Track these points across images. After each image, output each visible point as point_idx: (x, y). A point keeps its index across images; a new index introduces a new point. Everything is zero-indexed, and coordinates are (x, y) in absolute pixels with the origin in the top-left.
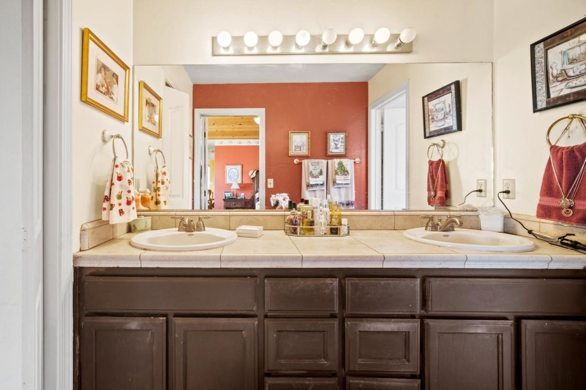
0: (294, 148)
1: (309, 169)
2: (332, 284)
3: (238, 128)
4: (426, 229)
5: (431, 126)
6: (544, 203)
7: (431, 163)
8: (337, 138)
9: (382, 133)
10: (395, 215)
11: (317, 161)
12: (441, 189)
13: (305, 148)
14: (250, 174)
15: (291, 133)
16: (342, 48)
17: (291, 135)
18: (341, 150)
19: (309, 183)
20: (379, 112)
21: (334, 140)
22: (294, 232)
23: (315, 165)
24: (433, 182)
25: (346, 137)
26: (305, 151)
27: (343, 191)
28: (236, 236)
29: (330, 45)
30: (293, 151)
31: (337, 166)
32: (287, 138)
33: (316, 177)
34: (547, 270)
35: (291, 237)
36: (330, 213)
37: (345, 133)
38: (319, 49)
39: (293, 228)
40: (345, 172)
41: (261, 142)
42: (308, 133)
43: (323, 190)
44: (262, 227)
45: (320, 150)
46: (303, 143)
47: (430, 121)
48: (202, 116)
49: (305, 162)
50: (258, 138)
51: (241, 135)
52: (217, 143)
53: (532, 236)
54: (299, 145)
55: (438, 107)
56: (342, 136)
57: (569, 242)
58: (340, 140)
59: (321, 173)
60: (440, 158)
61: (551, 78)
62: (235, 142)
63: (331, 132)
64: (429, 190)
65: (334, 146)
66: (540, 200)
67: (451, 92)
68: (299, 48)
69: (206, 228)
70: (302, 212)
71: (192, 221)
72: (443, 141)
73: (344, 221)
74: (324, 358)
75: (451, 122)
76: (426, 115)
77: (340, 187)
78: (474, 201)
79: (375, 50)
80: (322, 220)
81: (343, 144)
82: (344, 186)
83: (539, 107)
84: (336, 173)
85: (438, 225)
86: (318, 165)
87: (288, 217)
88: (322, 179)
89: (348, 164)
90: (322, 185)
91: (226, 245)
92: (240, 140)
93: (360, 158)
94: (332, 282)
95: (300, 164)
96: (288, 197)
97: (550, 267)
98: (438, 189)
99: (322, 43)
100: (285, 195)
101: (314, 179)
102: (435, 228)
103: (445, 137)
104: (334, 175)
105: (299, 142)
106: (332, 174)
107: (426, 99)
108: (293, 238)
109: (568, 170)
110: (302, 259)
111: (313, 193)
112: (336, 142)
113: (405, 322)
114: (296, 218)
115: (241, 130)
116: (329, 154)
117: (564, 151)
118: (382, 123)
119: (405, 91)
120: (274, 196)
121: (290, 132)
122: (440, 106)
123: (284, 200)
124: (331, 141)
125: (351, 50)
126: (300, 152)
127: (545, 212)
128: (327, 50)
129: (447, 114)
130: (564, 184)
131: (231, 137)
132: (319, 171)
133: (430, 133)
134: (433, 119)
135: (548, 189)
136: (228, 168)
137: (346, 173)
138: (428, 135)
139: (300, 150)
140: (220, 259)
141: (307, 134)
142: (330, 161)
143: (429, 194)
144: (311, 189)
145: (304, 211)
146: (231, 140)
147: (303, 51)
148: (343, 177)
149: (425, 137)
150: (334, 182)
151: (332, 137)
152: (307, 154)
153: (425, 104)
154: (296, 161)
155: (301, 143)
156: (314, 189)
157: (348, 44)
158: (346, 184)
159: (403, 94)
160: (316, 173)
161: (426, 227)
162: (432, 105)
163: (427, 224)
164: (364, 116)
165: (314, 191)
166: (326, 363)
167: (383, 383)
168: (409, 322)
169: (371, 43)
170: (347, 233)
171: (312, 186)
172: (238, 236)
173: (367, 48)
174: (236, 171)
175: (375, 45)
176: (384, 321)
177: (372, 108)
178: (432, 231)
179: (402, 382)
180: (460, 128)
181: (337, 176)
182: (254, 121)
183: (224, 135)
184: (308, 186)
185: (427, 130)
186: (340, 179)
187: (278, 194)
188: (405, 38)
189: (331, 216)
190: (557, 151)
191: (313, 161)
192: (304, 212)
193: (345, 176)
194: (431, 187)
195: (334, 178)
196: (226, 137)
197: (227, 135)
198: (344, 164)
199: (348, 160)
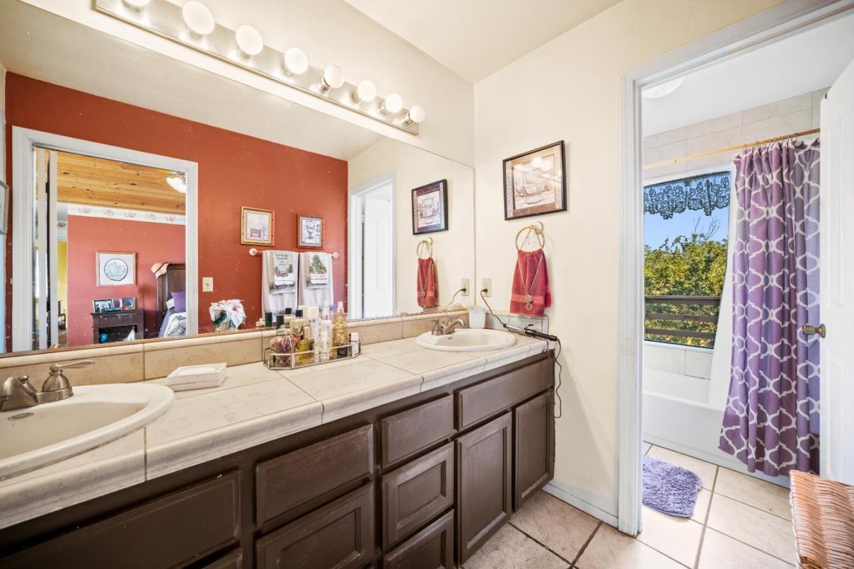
0: (249, 232)
1: (273, 264)
2: (365, 434)
3: (128, 190)
4: (433, 334)
5: (419, 222)
6: (515, 300)
7: (421, 261)
8: (311, 225)
9: (363, 225)
10: (403, 321)
11: (284, 252)
12: (432, 289)
13: (267, 233)
14: (154, 269)
15: (245, 209)
16: (345, 100)
17: (244, 212)
18: (316, 241)
19: (273, 283)
20: (359, 200)
21: (307, 227)
22: (286, 363)
23: (281, 259)
24: (424, 282)
25: (323, 225)
26: (266, 238)
27: (319, 293)
28: (170, 391)
29: (333, 89)
30: (249, 237)
31: (311, 261)
32: (239, 216)
33: (283, 275)
34: (528, 358)
35: (280, 372)
36: (332, 326)
37: (321, 220)
38: (315, 88)
39: (281, 357)
40: (322, 269)
41: (190, 220)
42: (272, 212)
43: (293, 293)
44: (225, 364)
45: (288, 238)
46: (263, 226)
47: (419, 217)
48: (37, 145)
49: (267, 254)
50: (184, 214)
51: (133, 203)
52: (75, 209)
53: (506, 329)
54: (258, 228)
55: (426, 203)
56: (318, 222)
57: (530, 332)
58: (316, 228)
59: (290, 270)
60: (429, 256)
61: (516, 193)
62: (120, 214)
63: (303, 216)
64: (419, 290)
65: (308, 235)
66: (512, 297)
67: (439, 190)
68: (287, 76)
69: (75, 389)
70: (294, 329)
71: (23, 380)
72: (430, 238)
73: (355, 336)
74: (356, 549)
75: (438, 220)
76: (415, 211)
77: (315, 289)
78: (461, 300)
79: (381, 117)
80: (323, 339)
81: (319, 233)
82: (321, 287)
83: (509, 217)
84: (311, 270)
85: (443, 327)
86: (286, 258)
87: (273, 341)
88: (291, 278)
89: (326, 259)
90: (293, 285)
91: (149, 423)
92: (131, 211)
93: (339, 252)
94: (366, 432)
95: (259, 256)
96: (241, 305)
97: (529, 356)
98: (429, 289)
99: (320, 82)
100: (237, 302)
101: (280, 278)
102: (440, 331)
103: (433, 236)
104: (308, 272)
105: (257, 224)
106: (306, 272)
107: (415, 192)
108: (286, 373)
109: (530, 271)
110: (323, 410)
111: (279, 297)
112: (310, 230)
113: (442, 451)
114: (288, 340)
115: (134, 194)
116: (301, 244)
117: (528, 255)
118: (363, 214)
119: (391, 180)
120: (216, 304)
121: (242, 207)
122: (429, 202)
123: (235, 309)
124: (303, 227)
125: (356, 107)
126: (259, 239)
127: (517, 307)
128: (326, 95)
129: (436, 212)
130: (527, 283)
131: (112, 203)
132: (288, 267)
133: (419, 229)
134: (421, 215)
135: (517, 289)
136: (103, 258)
137: (323, 271)
138: (416, 231)
139: (260, 236)
140: (145, 462)
141: (270, 214)
142: (302, 254)
143: (419, 294)
144: (276, 292)
145: (297, 327)
146: (111, 209)
147: (291, 81)
148: (319, 276)
149: (414, 234)
150: (308, 282)
151: (305, 223)
152: (269, 242)
153: (415, 198)
154: (252, 251)
155: (261, 226)
156: (281, 291)
157: (354, 97)
158: (323, 284)
159: (390, 183)
160: (283, 269)
161: (433, 331)
162: (421, 199)
163: (434, 328)
164: (343, 201)
165: (281, 294)
166: (359, 555)
167: (423, 537)
168: (444, 449)
169: (380, 107)
170: (358, 352)
171: (278, 287)
172: (175, 392)
173: (373, 111)
174: (122, 264)
175: (384, 113)
176: (424, 460)
177: (353, 194)
178: (438, 335)
179: (439, 523)
180: (446, 228)
181: (312, 274)
182: (166, 183)
183: (91, 197)
184: (272, 287)
185: (415, 226)
186: (315, 278)
187: (223, 301)
188: (415, 114)
189: (334, 330)
190: (523, 255)
191: (279, 252)
192: (297, 329)
193: (322, 275)
194: (422, 287)
195: (308, 276)
196: (100, 202)
197: (100, 199)
198: (320, 259)
199: (324, 253)
